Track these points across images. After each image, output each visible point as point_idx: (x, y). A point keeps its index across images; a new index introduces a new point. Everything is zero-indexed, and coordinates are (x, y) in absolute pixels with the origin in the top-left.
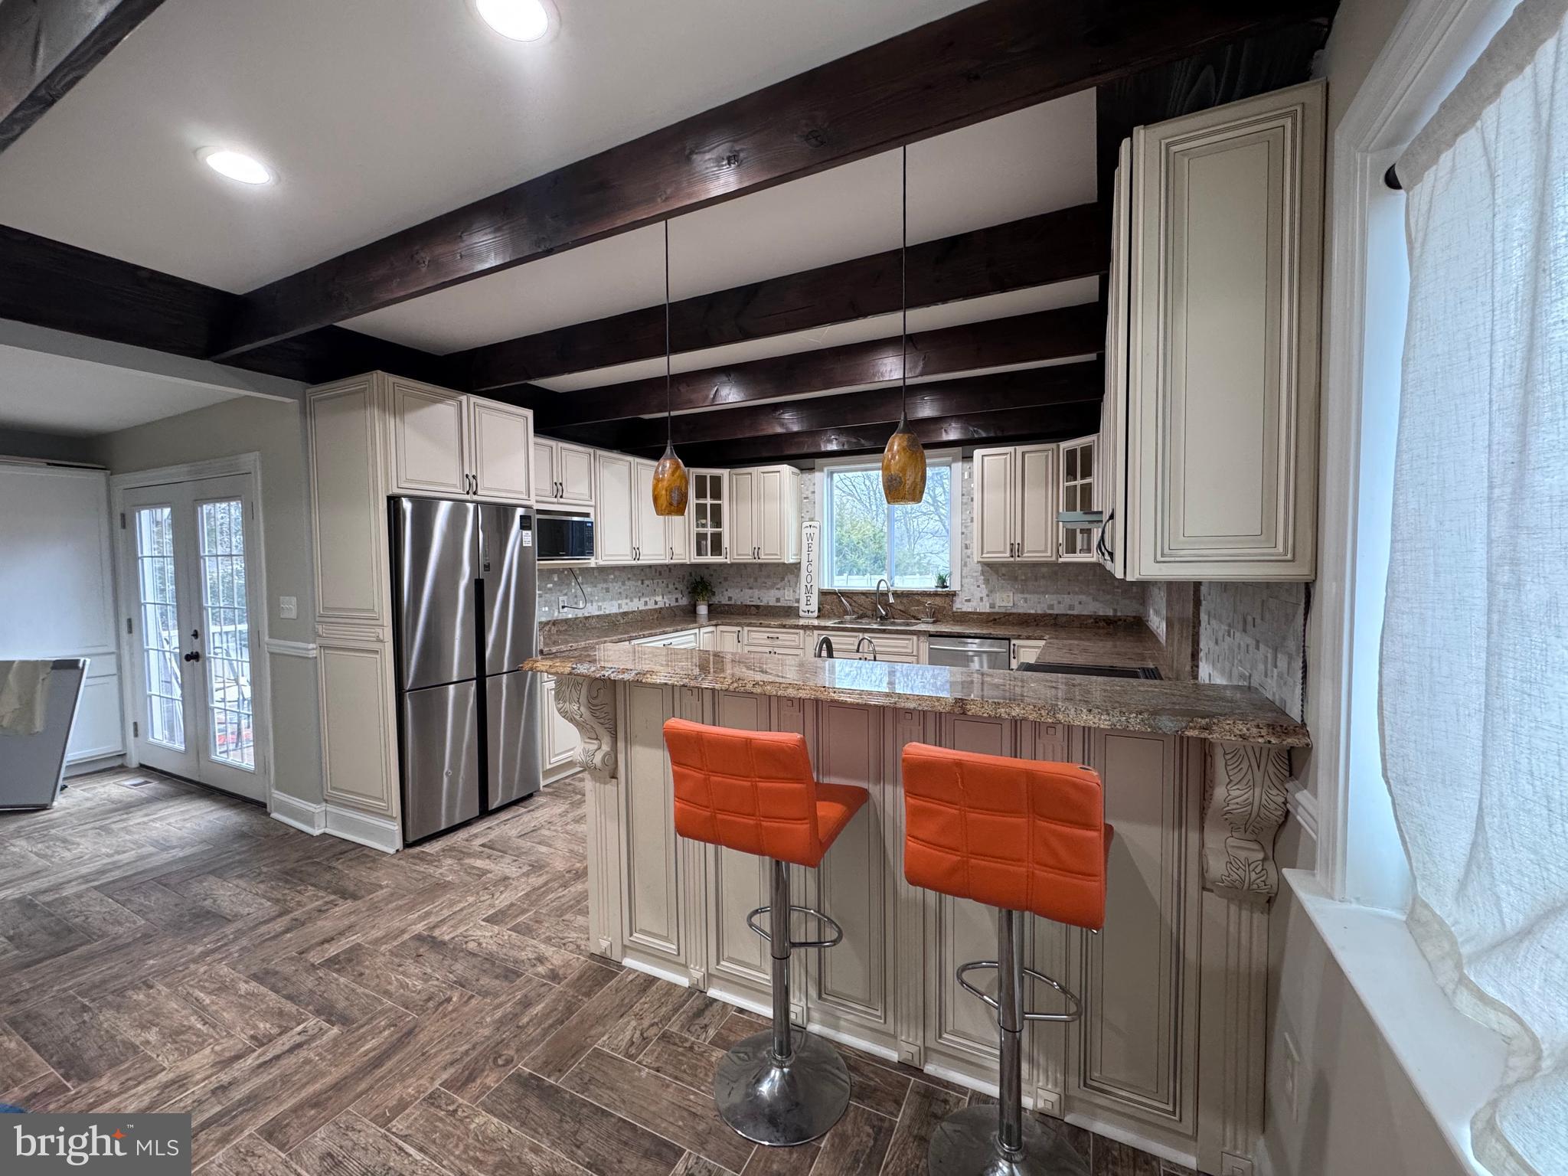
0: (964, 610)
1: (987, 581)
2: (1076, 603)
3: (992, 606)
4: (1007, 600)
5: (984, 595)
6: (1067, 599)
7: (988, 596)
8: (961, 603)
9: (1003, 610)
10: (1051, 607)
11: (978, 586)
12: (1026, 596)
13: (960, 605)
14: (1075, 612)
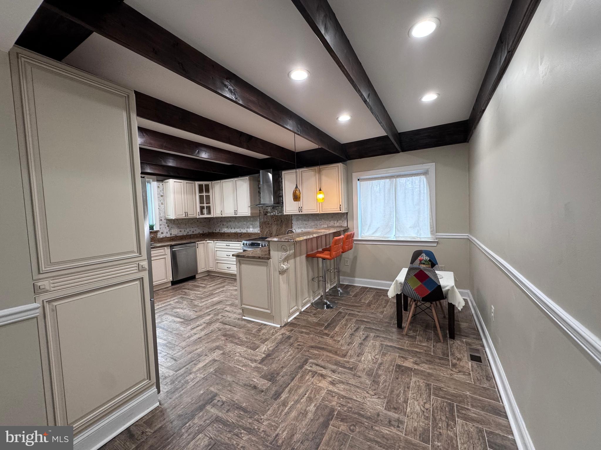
0: (161, 237)
1: (168, 226)
2: (194, 230)
3: (171, 234)
4: (175, 232)
5: (168, 231)
6: (192, 230)
7: (169, 231)
8: (160, 235)
9: (174, 235)
10: (188, 233)
11: (166, 228)
12: (181, 230)
13: (160, 236)
14: (194, 233)
